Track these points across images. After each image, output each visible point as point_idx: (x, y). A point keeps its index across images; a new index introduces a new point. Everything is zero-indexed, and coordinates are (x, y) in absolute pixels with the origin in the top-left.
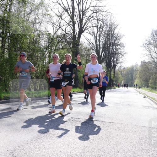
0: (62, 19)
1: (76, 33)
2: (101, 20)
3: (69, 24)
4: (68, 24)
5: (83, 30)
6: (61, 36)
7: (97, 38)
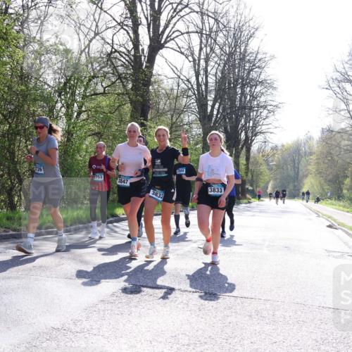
0: (101, 8)
1: (143, 50)
2: (210, 14)
3: (121, 24)
4: (119, 24)
5: (162, 42)
6: (101, 57)
7: (199, 66)
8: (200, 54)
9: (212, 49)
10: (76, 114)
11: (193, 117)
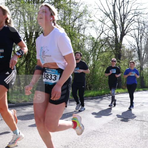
0: (104, 23)
1: (118, 36)
2: (142, 22)
3: (111, 28)
4: (110, 28)
5: (125, 33)
6: (104, 39)
7: (138, 40)
8: (138, 37)
9: (142, 34)
10: (96, 59)
11: (136, 59)
